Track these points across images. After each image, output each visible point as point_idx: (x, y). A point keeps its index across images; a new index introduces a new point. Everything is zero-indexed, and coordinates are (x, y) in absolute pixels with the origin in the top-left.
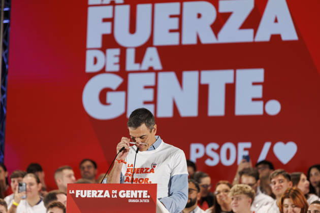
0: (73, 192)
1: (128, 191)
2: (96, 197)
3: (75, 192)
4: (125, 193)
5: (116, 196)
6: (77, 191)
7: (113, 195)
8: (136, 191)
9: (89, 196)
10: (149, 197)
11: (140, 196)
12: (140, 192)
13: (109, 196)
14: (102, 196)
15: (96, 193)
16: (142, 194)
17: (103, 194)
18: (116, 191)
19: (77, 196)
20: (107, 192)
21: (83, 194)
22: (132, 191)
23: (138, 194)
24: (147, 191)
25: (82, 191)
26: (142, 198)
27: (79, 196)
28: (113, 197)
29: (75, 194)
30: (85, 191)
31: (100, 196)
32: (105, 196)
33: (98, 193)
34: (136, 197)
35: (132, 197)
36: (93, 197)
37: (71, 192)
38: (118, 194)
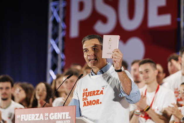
0: (19, 116)
1: (56, 114)
2: (34, 120)
3: (20, 116)
4: (54, 115)
5: (47, 118)
6: (22, 115)
7: (45, 117)
8: (61, 113)
9: (29, 120)
10: (70, 118)
11: (64, 118)
12: (64, 113)
13: (43, 119)
14: (38, 119)
15: (34, 116)
16: (65, 115)
17: (39, 117)
18: (48, 114)
19: (22, 120)
20: (41, 115)
21: (26, 118)
22: (59, 113)
23: (62, 115)
24: (68, 113)
25: (25, 115)
26: (65, 119)
27: (23, 119)
28: (45, 119)
29: (20, 118)
30: (27, 115)
31: (37, 119)
32: (40, 119)
33: (36, 116)
34: (61, 118)
35: (58, 118)
36: (32, 120)
37: (18, 116)
38: (49, 117)
